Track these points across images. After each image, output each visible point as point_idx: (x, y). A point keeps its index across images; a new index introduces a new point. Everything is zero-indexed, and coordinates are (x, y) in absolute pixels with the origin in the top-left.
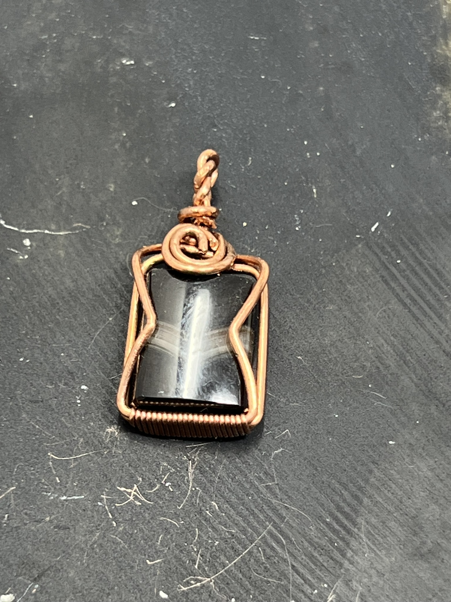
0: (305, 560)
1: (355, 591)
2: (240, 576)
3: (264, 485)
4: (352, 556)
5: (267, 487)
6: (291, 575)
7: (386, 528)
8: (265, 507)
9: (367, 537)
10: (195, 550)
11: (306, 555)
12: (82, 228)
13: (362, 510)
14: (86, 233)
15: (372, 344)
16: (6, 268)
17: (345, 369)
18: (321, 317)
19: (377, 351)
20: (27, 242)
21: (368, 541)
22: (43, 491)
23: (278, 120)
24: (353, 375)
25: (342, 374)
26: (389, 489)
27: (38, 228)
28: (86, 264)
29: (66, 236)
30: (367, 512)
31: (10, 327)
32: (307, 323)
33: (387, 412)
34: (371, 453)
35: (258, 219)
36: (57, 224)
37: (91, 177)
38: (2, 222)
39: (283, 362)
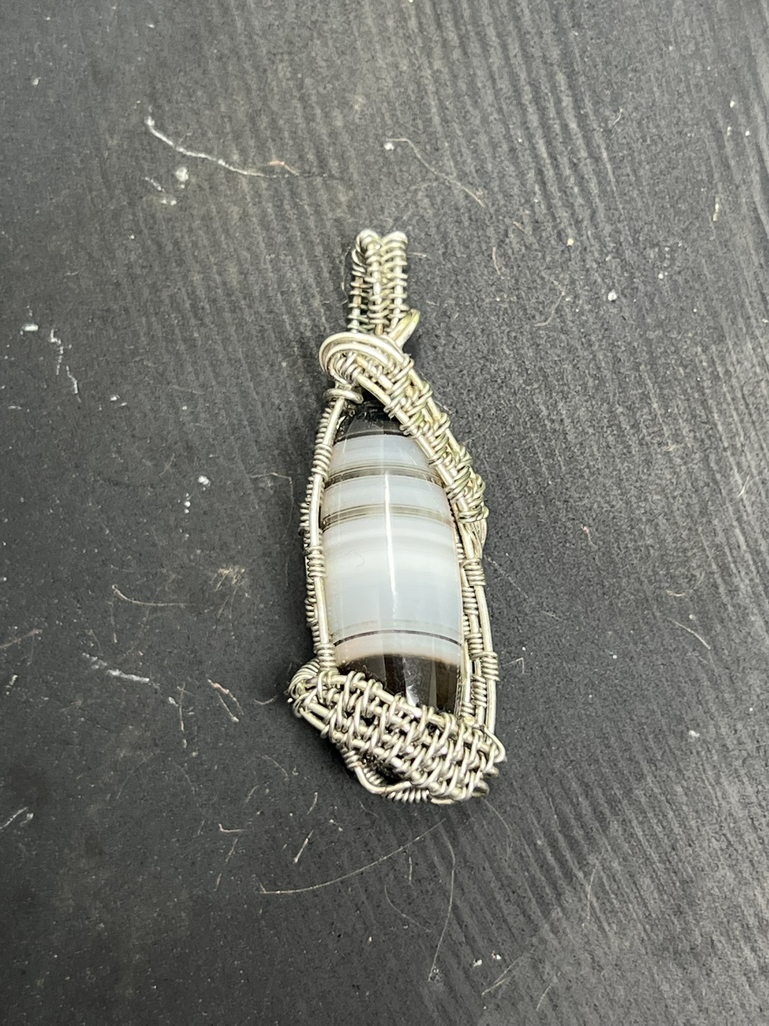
0: (479, 903)
1: (544, 982)
2: (364, 897)
4: (559, 920)
6: (447, 921)
7: (633, 886)
9: (596, 894)
11: (483, 894)
12: (283, 171)
13: (603, 841)
14: (289, 182)
15: (721, 538)
16: (134, 214)
17: (657, 573)
18: (648, 463)
19: (724, 554)
20: (182, 174)
21: (594, 900)
22: (84, 651)
23: (697, 44)
24: (667, 588)
25: (650, 581)
26: (661, 817)
27: (209, 151)
28: (271, 244)
29: (252, 180)
30: (609, 848)
31: (111, 332)
32: (619, 466)
33: (704, 675)
34: (651, 743)
35: (597, 237)
36: (243, 152)
37: (327, 73)
38: (150, 122)
39: (554, 528)
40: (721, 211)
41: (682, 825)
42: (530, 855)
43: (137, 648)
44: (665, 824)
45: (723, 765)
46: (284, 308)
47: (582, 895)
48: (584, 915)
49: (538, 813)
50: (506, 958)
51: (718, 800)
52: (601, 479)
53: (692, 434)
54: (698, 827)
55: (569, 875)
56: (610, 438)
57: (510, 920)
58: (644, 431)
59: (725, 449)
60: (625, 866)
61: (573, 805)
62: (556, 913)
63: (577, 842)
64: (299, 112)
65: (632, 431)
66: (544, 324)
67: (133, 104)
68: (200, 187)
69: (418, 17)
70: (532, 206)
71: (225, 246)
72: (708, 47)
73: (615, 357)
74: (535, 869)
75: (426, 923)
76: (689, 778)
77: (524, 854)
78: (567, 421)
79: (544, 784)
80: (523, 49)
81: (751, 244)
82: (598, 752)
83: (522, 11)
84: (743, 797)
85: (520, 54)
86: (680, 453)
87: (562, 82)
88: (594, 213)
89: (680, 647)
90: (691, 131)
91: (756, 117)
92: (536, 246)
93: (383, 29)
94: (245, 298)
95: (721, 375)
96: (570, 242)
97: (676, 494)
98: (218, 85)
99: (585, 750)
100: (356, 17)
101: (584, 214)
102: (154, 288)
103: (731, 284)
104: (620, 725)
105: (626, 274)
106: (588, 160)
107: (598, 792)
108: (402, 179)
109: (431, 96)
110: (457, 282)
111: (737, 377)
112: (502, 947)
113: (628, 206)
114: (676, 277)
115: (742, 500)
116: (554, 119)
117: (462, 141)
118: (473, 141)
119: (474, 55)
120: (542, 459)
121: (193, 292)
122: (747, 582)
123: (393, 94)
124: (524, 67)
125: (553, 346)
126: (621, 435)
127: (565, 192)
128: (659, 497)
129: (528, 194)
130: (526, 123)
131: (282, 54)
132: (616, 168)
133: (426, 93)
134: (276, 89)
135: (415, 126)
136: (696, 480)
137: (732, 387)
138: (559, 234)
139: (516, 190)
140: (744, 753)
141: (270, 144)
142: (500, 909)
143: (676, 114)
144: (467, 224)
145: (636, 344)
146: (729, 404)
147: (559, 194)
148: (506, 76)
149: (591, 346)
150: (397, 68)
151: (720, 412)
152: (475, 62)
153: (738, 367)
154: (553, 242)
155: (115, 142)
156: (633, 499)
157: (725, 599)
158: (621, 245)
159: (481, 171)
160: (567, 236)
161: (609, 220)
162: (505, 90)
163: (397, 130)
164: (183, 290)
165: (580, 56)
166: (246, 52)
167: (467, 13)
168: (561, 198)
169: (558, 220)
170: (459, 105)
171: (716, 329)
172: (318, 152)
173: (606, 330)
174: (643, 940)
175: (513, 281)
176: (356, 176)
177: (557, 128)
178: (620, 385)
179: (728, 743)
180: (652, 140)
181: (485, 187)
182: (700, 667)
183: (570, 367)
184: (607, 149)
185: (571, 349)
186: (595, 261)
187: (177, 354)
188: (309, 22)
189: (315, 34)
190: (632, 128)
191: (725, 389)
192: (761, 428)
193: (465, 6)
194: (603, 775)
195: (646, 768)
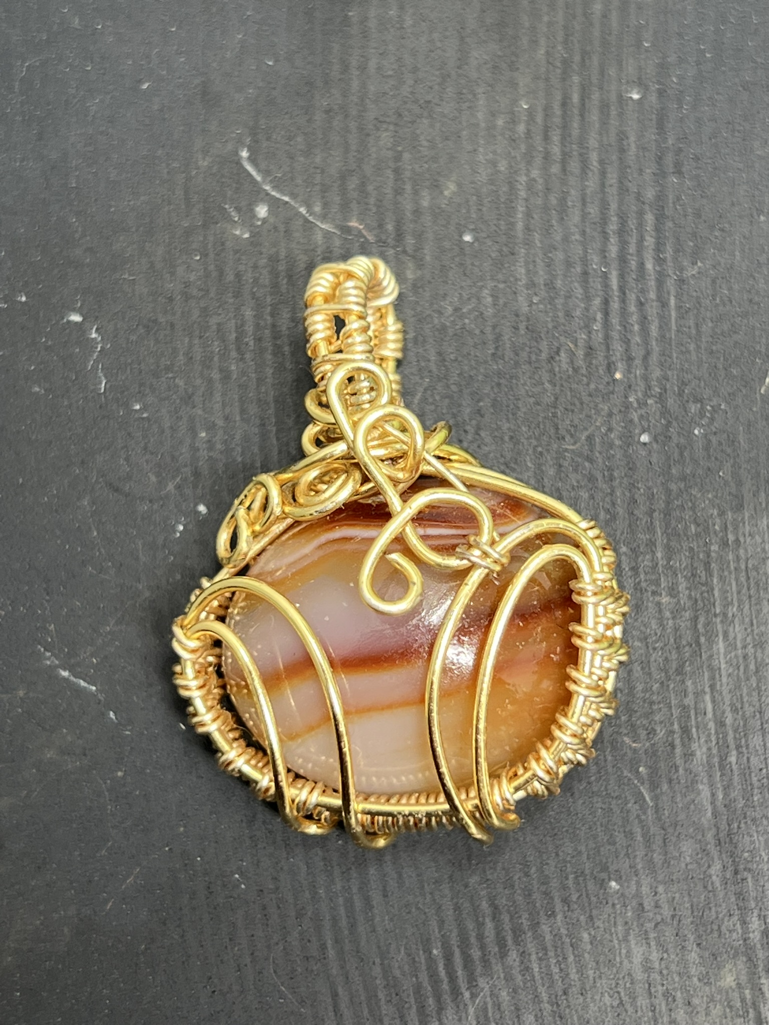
0: (360, 996)
2: (248, 960)
6: (323, 1005)
7: (516, 1020)
9: (477, 1017)
11: (365, 988)
12: (360, 234)
13: (497, 967)
15: (689, 701)
16: (205, 237)
17: (619, 718)
19: (689, 717)
20: (262, 211)
22: (40, 644)
24: (625, 735)
26: (560, 959)
27: (293, 196)
29: (327, 235)
30: (502, 976)
31: (152, 343)
33: (639, 830)
34: (570, 882)
35: (646, 378)
36: (326, 205)
37: (426, 153)
38: (245, 154)
41: (581, 971)
42: (423, 961)
43: (92, 655)
44: (562, 966)
45: (635, 923)
47: (464, 1015)
49: (441, 923)
51: (621, 957)
53: (687, 592)
54: (594, 978)
55: (456, 992)
57: (386, 1020)
58: (642, 576)
59: (715, 615)
60: (513, 998)
61: (478, 924)
63: (472, 961)
64: (391, 183)
65: (630, 573)
66: (571, 447)
67: (233, 132)
68: (275, 228)
69: (528, 123)
70: (590, 332)
73: (632, 497)
74: (424, 977)
75: (302, 1002)
76: (598, 927)
77: (417, 959)
79: (455, 895)
80: (621, 182)
82: (516, 877)
83: (629, 145)
84: (647, 960)
85: (616, 185)
86: (671, 606)
87: (650, 223)
88: (648, 354)
89: (623, 796)
92: (584, 371)
93: (491, 127)
95: (730, 542)
96: (618, 376)
97: (657, 645)
98: (319, 136)
99: (503, 872)
100: (469, 108)
101: (638, 352)
102: (205, 312)
104: (545, 857)
105: (663, 421)
106: (655, 304)
107: (506, 917)
108: (472, 273)
109: (520, 202)
110: (499, 385)
111: (746, 550)
113: (681, 356)
114: (710, 437)
115: (720, 669)
116: (632, 255)
117: (539, 252)
118: (550, 255)
119: (572, 174)
121: (242, 325)
122: (704, 749)
123: (484, 190)
124: (616, 197)
125: (576, 470)
127: (625, 327)
128: (639, 644)
129: (589, 320)
130: (605, 251)
131: (389, 123)
132: (681, 317)
133: (517, 198)
134: (374, 156)
135: (498, 226)
136: (680, 637)
137: (737, 556)
138: (609, 365)
139: (578, 313)
140: (659, 918)
141: (354, 205)
142: (379, 1008)
143: (751, 281)
144: (523, 332)
145: (655, 491)
146: (730, 573)
147: (619, 328)
148: (597, 202)
149: (612, 480)
150: (494, 164)
151: (721, 578)
152: (572, 181)
153: (748, 540)
155: (206, 164)
157: (679, 761)
158: (666, 392)
159: (550, 285)
160: (616, 370)
161: (661, 365)
162: (592, 215)
164: (233, 321)
165: (674, 203)
166: (354, 113)
167: (575, 133)
168: (620, 332)
169: (611, 353)
170: (545, 218)
171: (736, 496)
172: (398, 225)
173: (630, 469)
175: (553, 399)
176: (428, 258)
177: (633, 264)
178: (630, 526)
179: (646, 904)
180: (722, 300)
182: (636, 821)
184: (676, 297)
185: (591, 479)
186: (637, 400)
187: (210, 381)
188: (422, 101)
189: (425, 114)
190: (705, 284)
191: (731, 557)
192: (756, 604)
193: (575, 125)
194: (514, 902)
195: (558, 906)
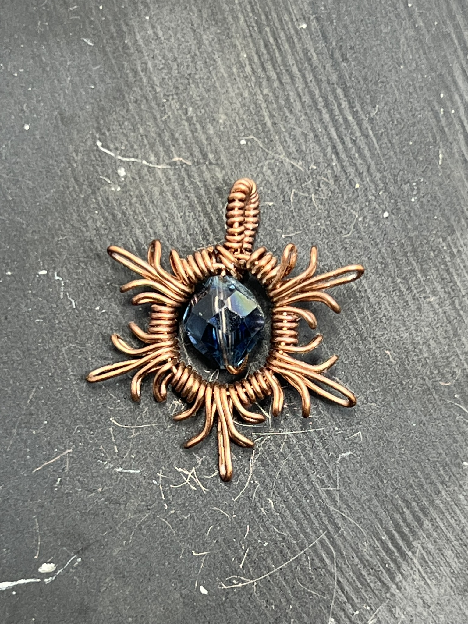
0: (352, 578)
1: (397, 619)
2: (284, 583)
3: (325, 489)
4: (401, 581)
5: (328, 492)
6: (335, 591)
7: (442, 557)
8: (322, 514)
9: (420, 564)
10: (243, 548)
11: (354, 573)
12: (182, 164)
13: (420, 533)
14: (185, 170)
17: (433, 373)
18: (419, 309)
20: (122, 172)
21: (420, 567)
22: (99, 459)
23: (417, 63)
24: (440, 381)
25: (429, 378)
26: (453, 515)
27: (136, 157)
28: (179, 206)
29: (164, 171)
30: (425, 536)
31: (91, 269)
32: (403, 313)
34: (442, 472)
35: (373, 181)
36: (156, 155)
37: (201, 103)
38: (99, 144)
39: (369, 354)
40: (443, 159)
41: (466, 517)
42: (379, 546)
43: (131, 454)
44: (456, 518)
46: (192, 244)
47: (413, 565)
48: (415, 577)
49: (381, 521)
50: (373, 608)
52: (393, 322)
53: (443, 290)
55: (403, 555)
56: (395, 298)
57: (372, 585)
58: (415, 291)
59: (463, 296)
60: (436, 545)
61: (400, 513)
62: (399, 578)
63: (406, 535)
64: (187, 128)
65: (407, 292)
66: (348, 235)
67: (87, 134)
68: (133, 178)
69: (250, 64)
70: (332, 168)
71: (153, 211)
72: (423, 64)
73: (392, 250)
74: (383, 554)
75: (322, 593)
76: (466, 490)
77: (375, 546)
78: (369, 291)
79: (382, 503)
80: (315, 77)
81: (463, 176)
82: (411, 481)
83: (311, 55)
85: (313, 80)
86: (438, 301)
87: (341, 94)
88: (369, 167)
89: (452, 414)
90: (420, 114)
91: (457, 102)
92: (337, 191)
93: (231, 74)
94: (168, 241)
95: (455, 253)
96: (357, 186)
97: (438, 326)
98: (137, 117)
99: (403, 481)
100: (214, 69)
101: (363, 169)
103: (455, 200)
104: (422, 464)
105: (392, 201)
106: (362, 138)
107: (414, 504)
108: (253, 160)
109: (264, 110)
110: (293, 217)
111: (465, 254)
112: (369, 602)
113: (388, 161)
114: (422, 200)
116: (338, 115)
117: (286, 134)
118: (292, 133)
119: (286, 83)
120: (356, 315)
121: (137, 240)
123: (241, 112)
124: (317, 87)
125: (355, 248)
126: (402, 295)
127: (351, 157)
128: (428, 329)
129: (328, 161)
130: (322, 119)
131: (172, 95)
132: (378, 140)
133: (261, 109)
134: (171, 116)
135: (257, 129)
136: (449, 316)
137: (463, 259)
138: (350, 181)
139: (321, 160)
141: (173, 149)
142: (366, 580)
143: (410, 105)
144: (294, 182)
145: (403, 241)
146: (462, 270)
147: (347, 159)
148: (307, 93)
149: (377, 245)
150: (242, 95)
151: (458, 274)
152: (288, 87)
153: (465, 248)
154: (347, 187)
155: (79, 158)
156: (414, 332)
158: (387, 184)
159: (299, 150)
160: (355, 183)
161: (378, 170)
162: (307, 102)
163: (247, 132)
164: (131, 240)
165: (349, 77)
166: (151, 96)
167: (279, 60)
168: (348, 161)
169: (348, 174)
170: (282, 113)
171: (449, 227)
172: (201, 150)
173: (385, 235)
174: (451, 587)
175: (327, 212)
176: (225, 162)
177: (341, 121)
178: (397, 266)
180: (398, 122)
181: (303, 160)
182: (465, 425)
183: (367, 259)
184: (372, 129)
185: (366, 249)
186: (373, 195)
188: (186, 75)
189: (191, 81)
190: (385, 115)
191: (459, 261)
193: (277, 55)
194: (416, 494)
195: (440, 487)
